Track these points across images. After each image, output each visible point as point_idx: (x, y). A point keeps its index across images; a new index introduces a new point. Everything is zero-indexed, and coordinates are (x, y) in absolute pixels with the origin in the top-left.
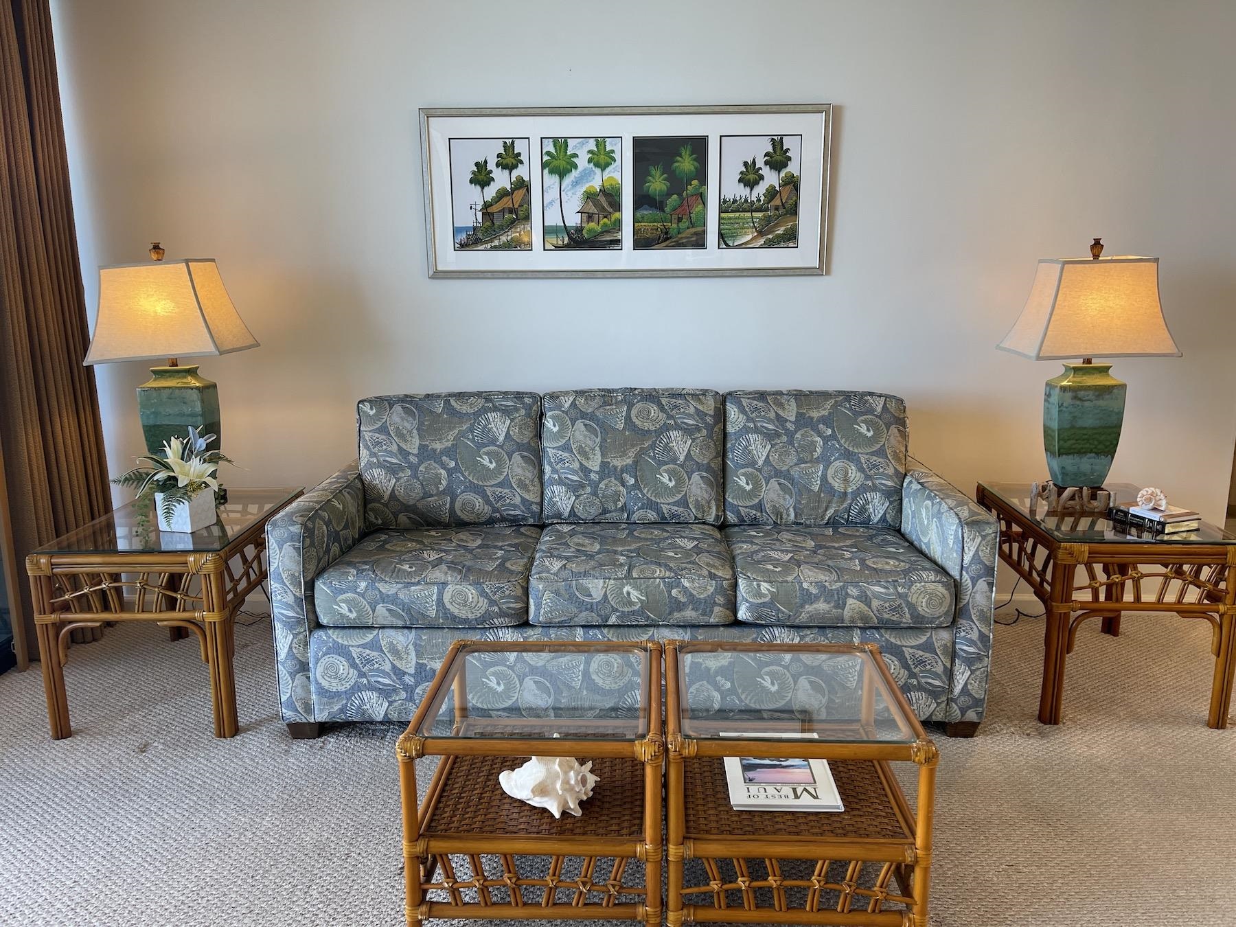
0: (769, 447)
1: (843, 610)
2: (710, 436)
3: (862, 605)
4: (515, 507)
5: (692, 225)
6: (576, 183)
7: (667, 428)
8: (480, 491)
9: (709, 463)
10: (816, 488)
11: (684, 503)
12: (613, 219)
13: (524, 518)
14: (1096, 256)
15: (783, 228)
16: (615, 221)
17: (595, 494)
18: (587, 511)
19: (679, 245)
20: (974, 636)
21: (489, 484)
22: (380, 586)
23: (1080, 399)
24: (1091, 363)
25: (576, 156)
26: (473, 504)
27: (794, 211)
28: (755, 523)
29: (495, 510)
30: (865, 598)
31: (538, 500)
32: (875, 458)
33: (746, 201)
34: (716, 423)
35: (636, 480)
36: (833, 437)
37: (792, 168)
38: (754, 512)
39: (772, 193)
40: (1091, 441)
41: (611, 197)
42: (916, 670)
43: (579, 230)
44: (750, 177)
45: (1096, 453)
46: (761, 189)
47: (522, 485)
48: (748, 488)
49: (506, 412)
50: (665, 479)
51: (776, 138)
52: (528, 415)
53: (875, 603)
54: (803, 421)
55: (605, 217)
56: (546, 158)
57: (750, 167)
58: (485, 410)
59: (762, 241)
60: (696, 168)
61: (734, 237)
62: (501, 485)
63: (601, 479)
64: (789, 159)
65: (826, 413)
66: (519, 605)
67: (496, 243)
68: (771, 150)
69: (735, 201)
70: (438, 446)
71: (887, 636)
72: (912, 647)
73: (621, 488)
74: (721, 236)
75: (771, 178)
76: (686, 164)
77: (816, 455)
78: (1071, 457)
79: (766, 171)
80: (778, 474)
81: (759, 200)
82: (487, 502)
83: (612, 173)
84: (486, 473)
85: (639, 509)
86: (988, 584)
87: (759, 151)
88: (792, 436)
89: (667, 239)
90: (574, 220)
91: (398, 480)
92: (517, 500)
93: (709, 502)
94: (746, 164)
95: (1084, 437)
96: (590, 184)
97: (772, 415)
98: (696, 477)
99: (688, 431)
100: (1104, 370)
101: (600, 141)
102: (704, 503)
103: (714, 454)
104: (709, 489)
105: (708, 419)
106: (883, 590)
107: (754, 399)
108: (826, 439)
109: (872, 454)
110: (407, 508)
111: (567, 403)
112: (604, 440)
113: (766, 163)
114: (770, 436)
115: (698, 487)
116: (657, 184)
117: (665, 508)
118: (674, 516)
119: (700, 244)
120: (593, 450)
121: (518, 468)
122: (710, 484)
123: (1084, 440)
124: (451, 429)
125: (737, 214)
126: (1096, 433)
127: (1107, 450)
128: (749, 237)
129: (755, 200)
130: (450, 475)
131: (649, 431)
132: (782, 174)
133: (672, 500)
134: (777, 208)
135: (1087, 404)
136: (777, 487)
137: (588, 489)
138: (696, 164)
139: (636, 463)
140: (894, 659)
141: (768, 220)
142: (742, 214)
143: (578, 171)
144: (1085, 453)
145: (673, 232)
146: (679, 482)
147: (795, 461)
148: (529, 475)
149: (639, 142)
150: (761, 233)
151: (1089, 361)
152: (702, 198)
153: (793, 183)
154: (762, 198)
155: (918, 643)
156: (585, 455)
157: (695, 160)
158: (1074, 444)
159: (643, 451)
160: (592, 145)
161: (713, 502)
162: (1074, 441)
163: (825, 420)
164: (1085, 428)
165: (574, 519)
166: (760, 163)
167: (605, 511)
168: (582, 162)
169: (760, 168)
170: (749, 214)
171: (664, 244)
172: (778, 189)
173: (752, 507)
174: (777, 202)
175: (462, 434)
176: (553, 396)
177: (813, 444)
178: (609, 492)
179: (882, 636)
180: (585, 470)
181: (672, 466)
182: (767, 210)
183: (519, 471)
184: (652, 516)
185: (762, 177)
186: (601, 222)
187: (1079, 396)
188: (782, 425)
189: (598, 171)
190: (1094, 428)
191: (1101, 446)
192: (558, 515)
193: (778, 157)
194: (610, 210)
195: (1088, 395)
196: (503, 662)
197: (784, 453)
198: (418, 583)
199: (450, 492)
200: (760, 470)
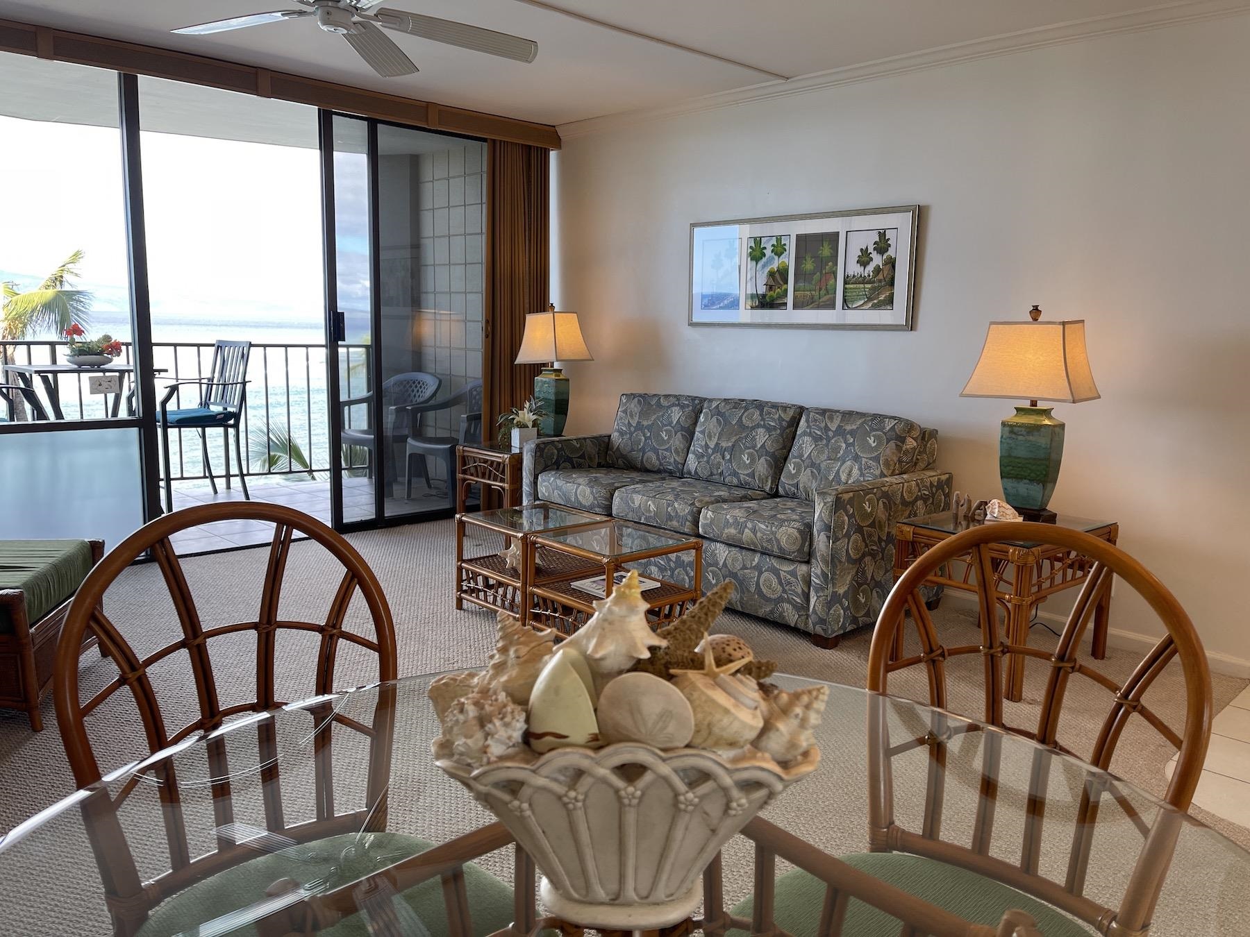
0: (814, 446)
1: (742, 535)
2: (781, 435)
3: (752, 535)
4: (670, 464)
5: (828, 293)
6: (764, 266)
7: (758, 426)
8: (656, 451)
9: (774, 452)
10: (831, 478)
11: (752, 475)
12: (783, 289)
13: (675, 472)
14: (1035, 319)
15: (884, 296)
16: (785, 290)
17: (708, 462)
18: (704, 473)
19: (819, 307)
20: (819, 572)
21: (662, 448)
22: (558, 481)
23: (1015, 433)
24: (1036, 406)
25: (765, 248)
26: (652, 459)
27: (892, 283)
28: (793, 497)
29: (661, 464)
30: (754, 531)
31: (683, 462)
32: (871, 462)
33: (861, 276)
34: (789, 426)
35: (731, 458)
36: (853, 444)
37: (891, 252)
38: (793, 489)
39: (877, 270)
40: (1024, 469)
41: (782, 274)
42: (787, 588)
43: (764, 296)
44: (864, 259)
45: (1029, 480)
46: (870, 268)
47: (677, 452)
48: (793, 472)
49: (682, 407)
50: (745, 458)
51: (881, 231)
52: (693, 410)
53: (759, 535)
54: (840, 431)
55: (779, 288)
56: (749, 250)
57: (865, 252)
58: (674, 405)
59: (870, 305)
60: (831, 254)
61: (853, 302)
62: (665, 450)
63: (713, 453)
64: (890, 245)
65: (854, 427)
66: (607, 503)
67: (722, 305)
68: (878, 240)
69: (854, 276)
70: (645, 423)
71: (773, 561)
72: (785, 572)
73: (722, 461)
74: (845, 301)
75: (877, 260)
76: (826, 251)
77: (839, 455)
78: (1010, 480)
79: (874, 255)
80: (813, 465)
81: (869, 276)
82: (658, 459)
83: (784, 258)
84: (663, 442)
85: (729, 475)
86: (827, 537)
87: (870, 240)
88: (829, 439)
89: (813, 302)
90: (762, 290)
91: (622, 439)
92: (672, 460)
93: (767, 478)
94: (862, 250)
95: (1020, 465)
96: (772, 266)
97: (823, 425)
98: (762, 459)
99: (769, 429)
100: (1046, 413)
101: (779, 239)
102: (763, 477)
103: (781, 447)
104: (769, 469)
105: (784, 423)
106: (765, 527)
107: (817, 413)
108: (848, 445)
109: (870, 459)
110: (624, 457)
111: (714, 405)
112: (723, 430)
113: (875, 249)
114: (816, 439)
115: (762, 467)
116: (809, 265)
117: (742, 477)
118: (746, 483)
119: (832, 306)
120: (715, 435)
121: (677, 441)
122: (770, 465)
123: (1019, 467)
124: (655, 414)
125: (855, 286)
126: (1028, 463)
127: (1038, 478)
128: (862, 302)
129: (866, 275)
130: (646, 440)
131: (748, 427)
132: (885, 257)
133: (746, 472)
134: (880, 281)
135: (1020, 438)
136: (810, 474)
137: (705, 459)
138: (832, 251)
139: (733, 446)
140: (775, 577)
141: (873, 289)
142: (858, 285)
143: (766, 257)
144: (1021, 479)
145: (816, 298)
146: (753, 461)
147: (826, 458)
148: (682, 446)
149: (799, 238)
150: (869, 299)
151: (1034, 403)
152: (835, 274)
153: (892, 263)
154: (871, 274)
155: (788, 570)
156: (710, 437)
157: (830, 248)
158: (1012, 470)
159: (740, 439)
160: (774, 241)
161: (770, 478)
162: (1011, 468)
163: (852, 433)
164: (1019, 458)
165: (697, 477)
166: (871, 250)
167: (712, 474)
168: (768, 252)
169: (871, 253)
170: (862, 286)
171: (811, 306)
172: (881, 267)
173: (792, 485)
174: (880, 276)
175: (658, 418)
176: (711, 401)
177: (840, 447)
178: (715, 462)
179: (770, 560)
180: (707, 446)
181: (752, 450)
182: (874, 282)
183: (677, 443)
184: (735, 481)
185: (871, 259)
186: (777, 291)
187: (1015, 431)
188: (826, 433)
189: (776, 257)
190: (1026, 459)
191: (1032, 475)
192: (689, 473)
193: (882, 245)
194: (782, 283)
195: (1021, 431)
196: (599, 534)
197: (821, 452)
198: (570, 482)
199: (643, 451)
200: (803, 461)
